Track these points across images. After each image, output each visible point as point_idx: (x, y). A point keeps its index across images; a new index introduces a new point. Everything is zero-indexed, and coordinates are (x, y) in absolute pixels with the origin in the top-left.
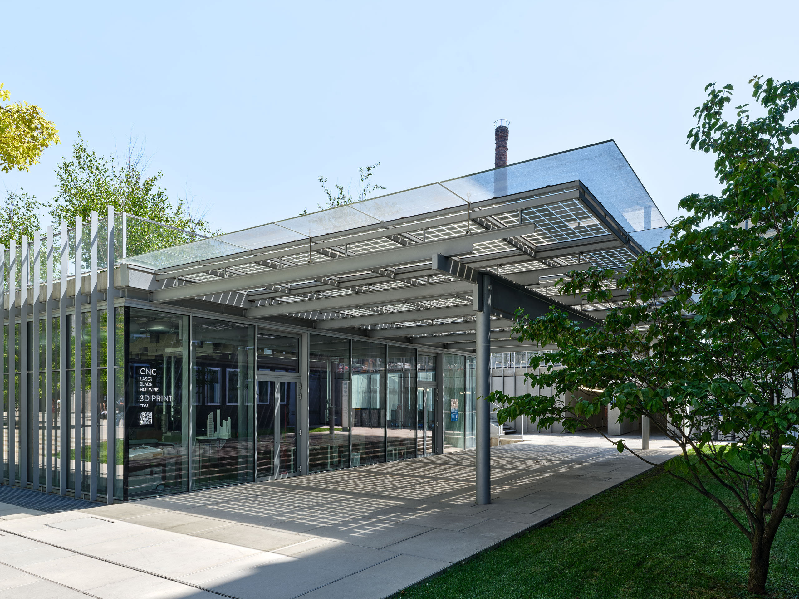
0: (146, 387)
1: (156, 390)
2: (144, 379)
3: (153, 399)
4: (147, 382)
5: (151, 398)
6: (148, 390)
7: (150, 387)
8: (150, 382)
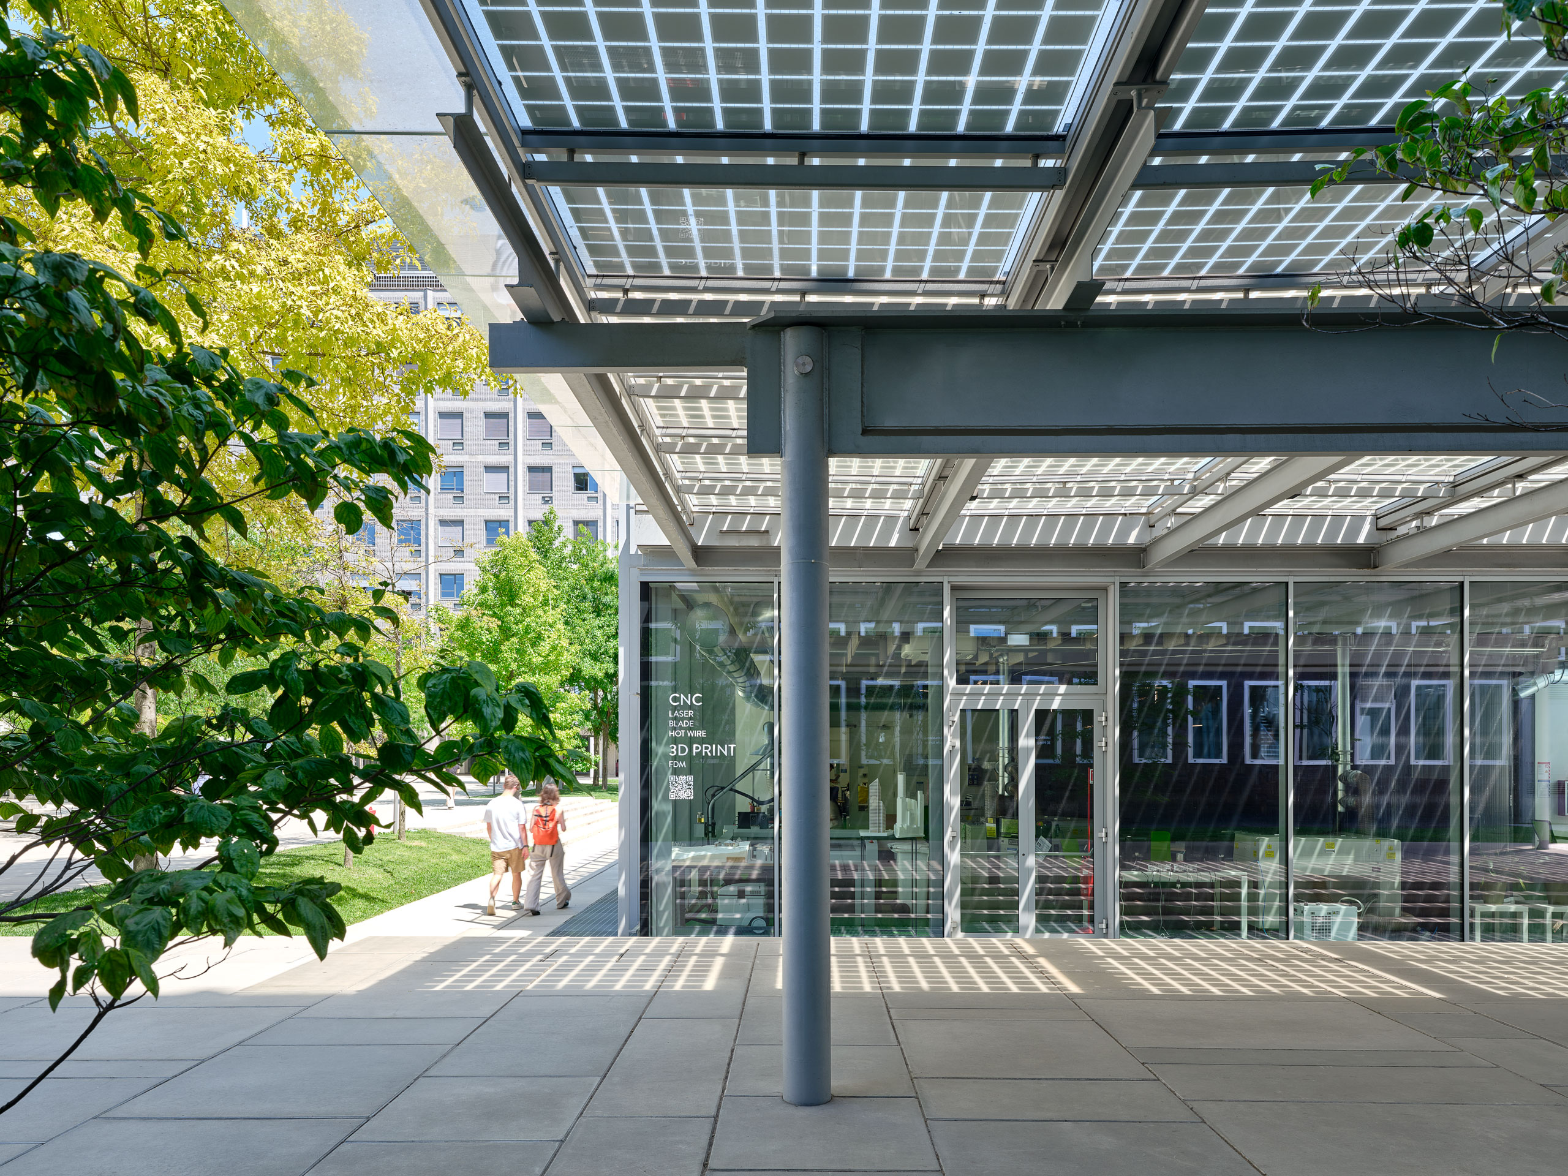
0: (681, 728)
1: (701, 734)
2: (676, 714)
3: (695, 751)
4: (683, 719)
5: (691, 750)
6: (686, 734)
7: (690, 729)
8: (690, 718)
